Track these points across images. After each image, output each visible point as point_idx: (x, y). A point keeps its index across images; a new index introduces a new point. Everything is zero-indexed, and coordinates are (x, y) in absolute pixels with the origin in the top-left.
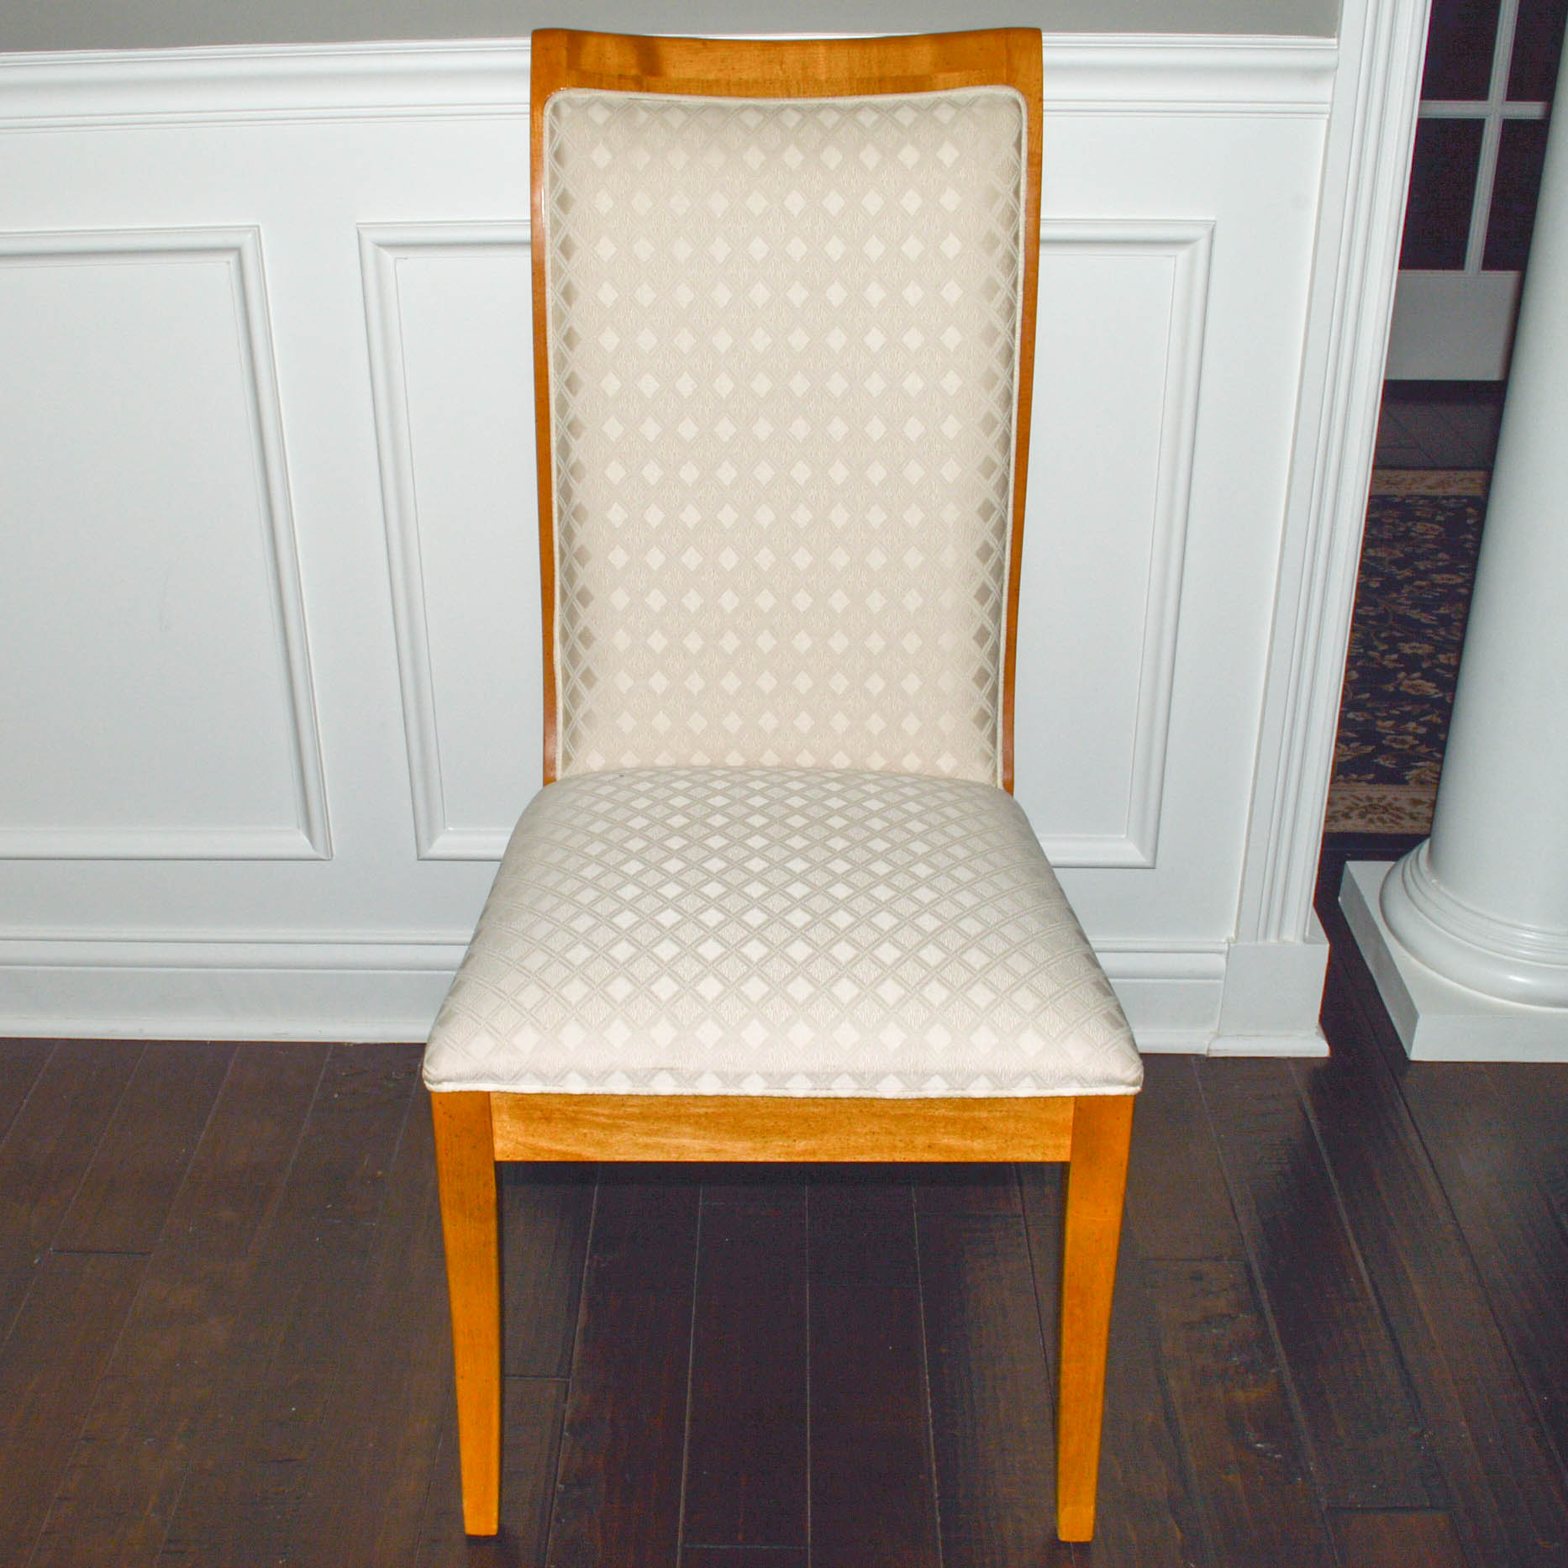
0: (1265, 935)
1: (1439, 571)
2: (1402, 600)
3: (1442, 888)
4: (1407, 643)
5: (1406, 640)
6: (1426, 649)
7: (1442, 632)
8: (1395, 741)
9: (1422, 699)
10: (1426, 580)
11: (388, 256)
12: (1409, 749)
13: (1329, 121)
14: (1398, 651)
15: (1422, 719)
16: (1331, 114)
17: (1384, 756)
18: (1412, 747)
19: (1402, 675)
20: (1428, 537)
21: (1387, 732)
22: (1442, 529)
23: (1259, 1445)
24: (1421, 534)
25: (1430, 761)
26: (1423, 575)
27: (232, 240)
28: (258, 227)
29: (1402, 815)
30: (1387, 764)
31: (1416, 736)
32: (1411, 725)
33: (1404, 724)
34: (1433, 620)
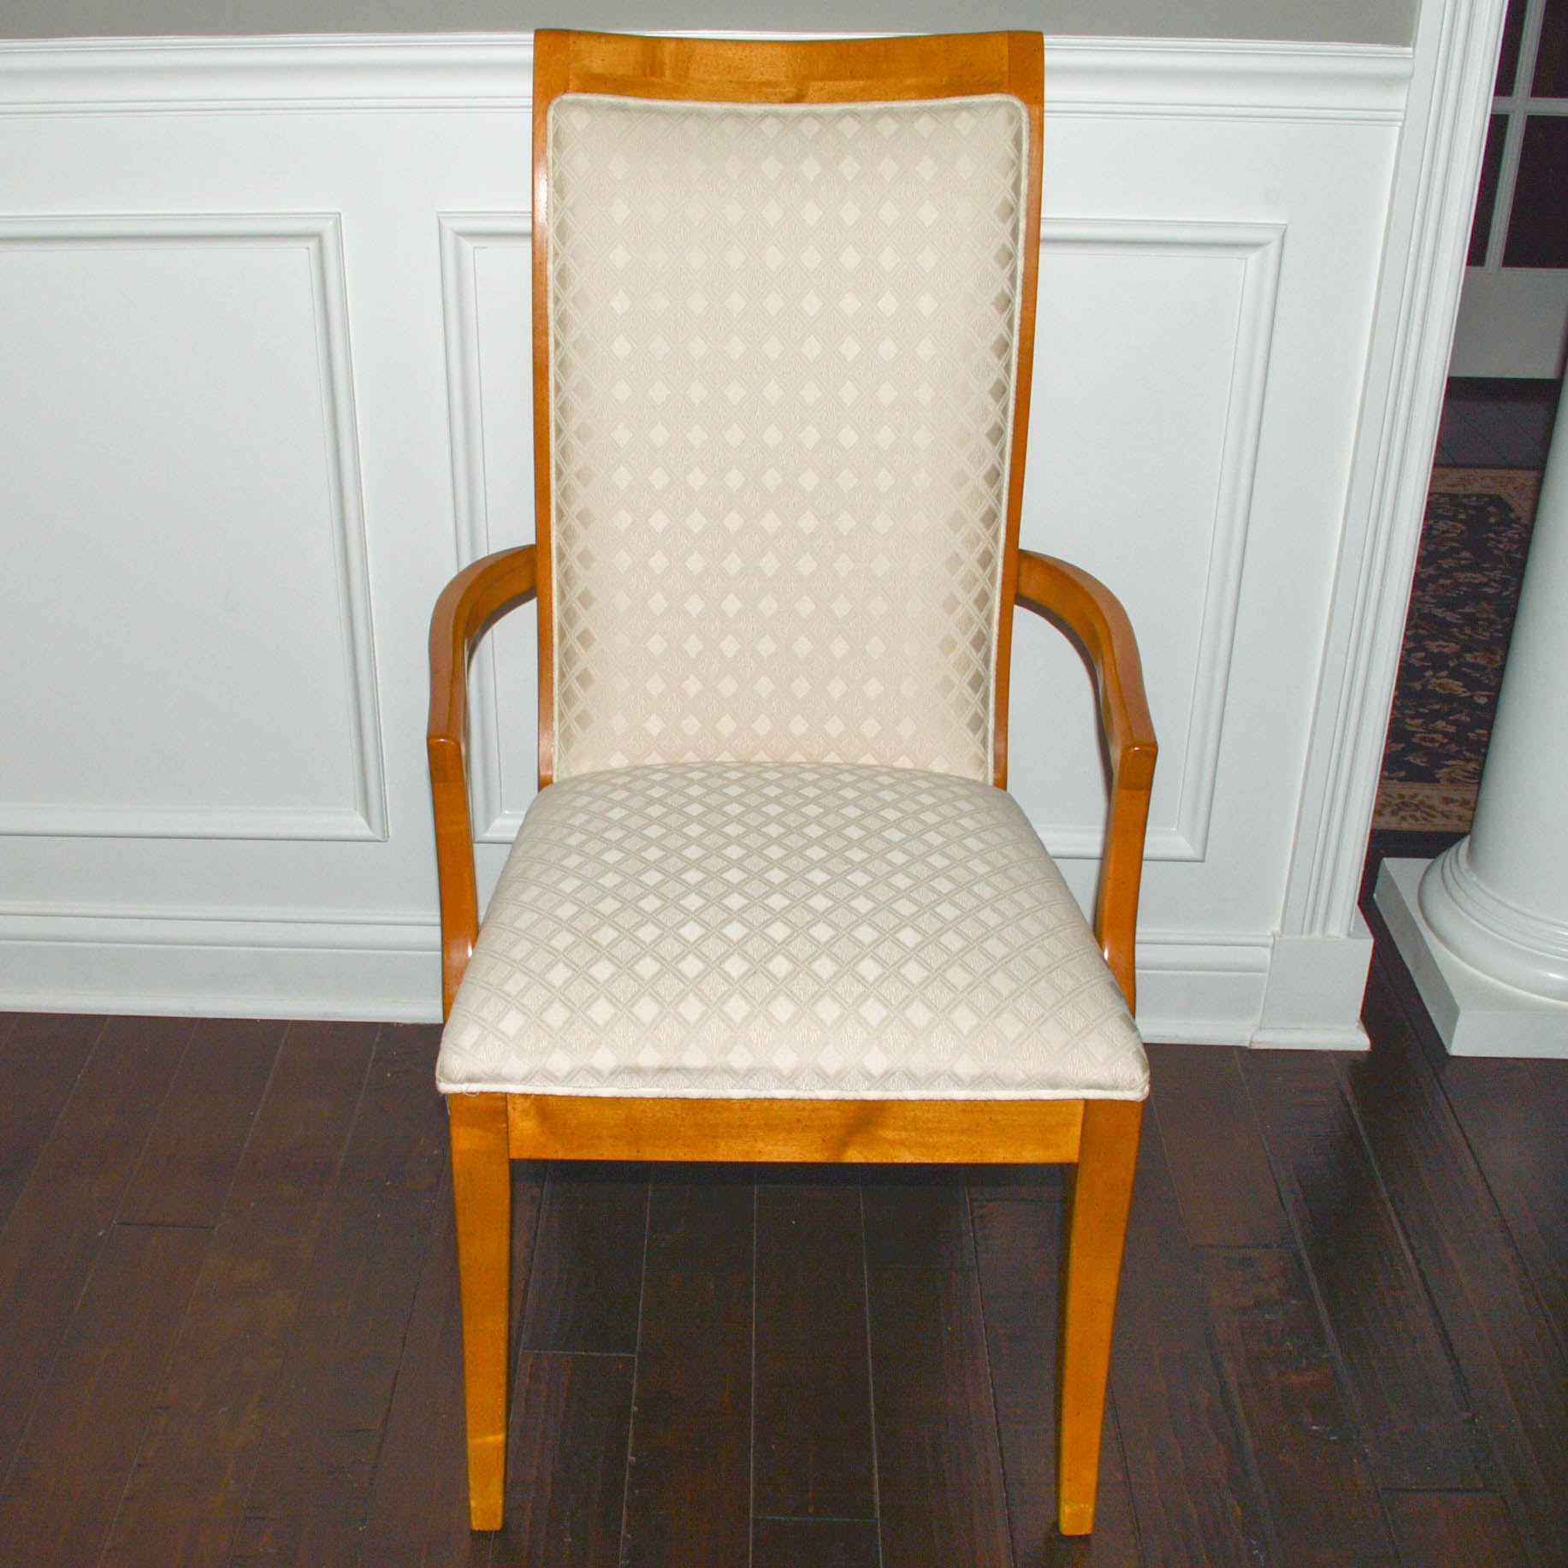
0: (1311, 930)
1: (1462, 569)
2: (1427, 598)
3: (1482, 885)
4: (1432, 641)
5: (1433, 638)
6: (1453, 647)
7: (1468, 631)
8: (1424, 739)
9: (1451, 697)
10: (1450, 578)
11: (468, 245)
12: (1440, 747)
13: (1402, 128)
14: (1424, 649)
15: (1451, 718)
16: (1404, 121)
17: (1414, 754)
18: (1442, 746)
19: (1429, 673)
20: (1451, 535)
21: (1417, 730)
22: (1463, 528)
23: (1314, 1428)
24: (1444, 532)
25: (1460, 759)
26: (1447, 573)
27: (314, 226)
28: (340, 214)
29: (1433, 812)
30: (1418, 762)
31: (1445, 734)
32: (1440, 724)
33: (1433, 723)
34: (1457, 619)
